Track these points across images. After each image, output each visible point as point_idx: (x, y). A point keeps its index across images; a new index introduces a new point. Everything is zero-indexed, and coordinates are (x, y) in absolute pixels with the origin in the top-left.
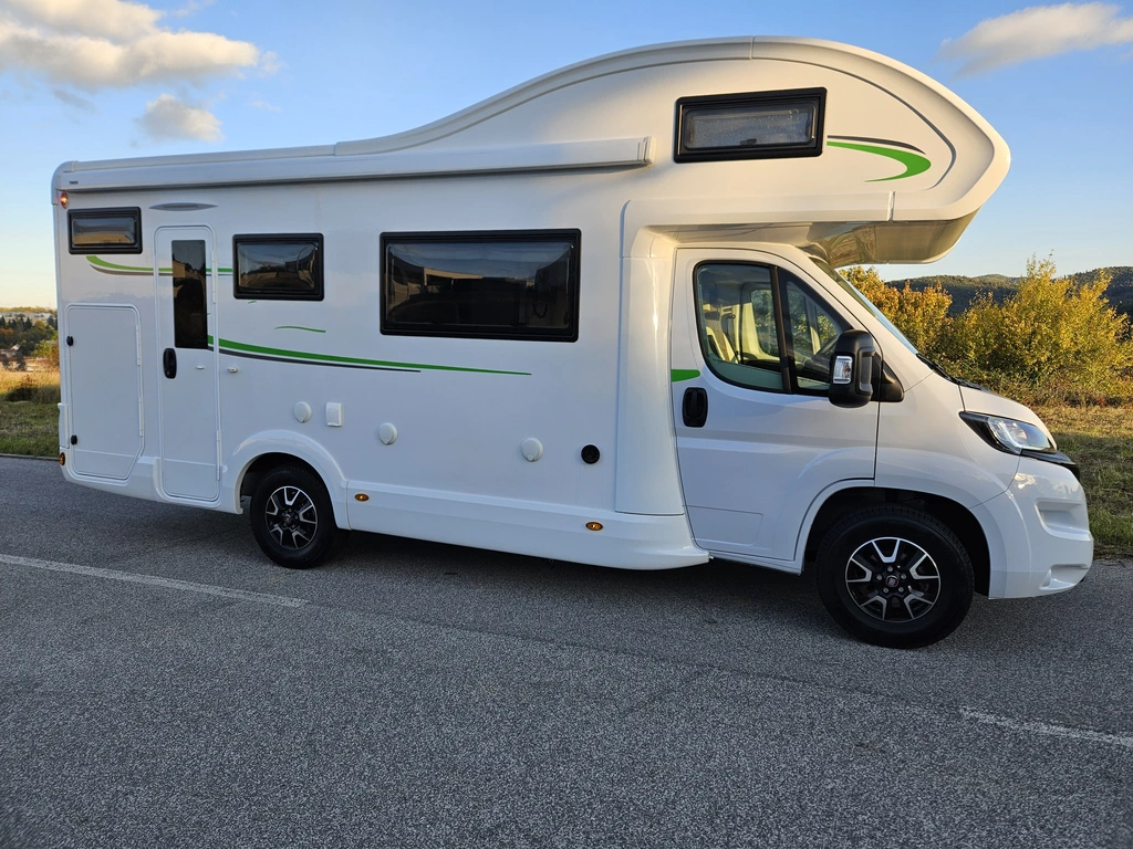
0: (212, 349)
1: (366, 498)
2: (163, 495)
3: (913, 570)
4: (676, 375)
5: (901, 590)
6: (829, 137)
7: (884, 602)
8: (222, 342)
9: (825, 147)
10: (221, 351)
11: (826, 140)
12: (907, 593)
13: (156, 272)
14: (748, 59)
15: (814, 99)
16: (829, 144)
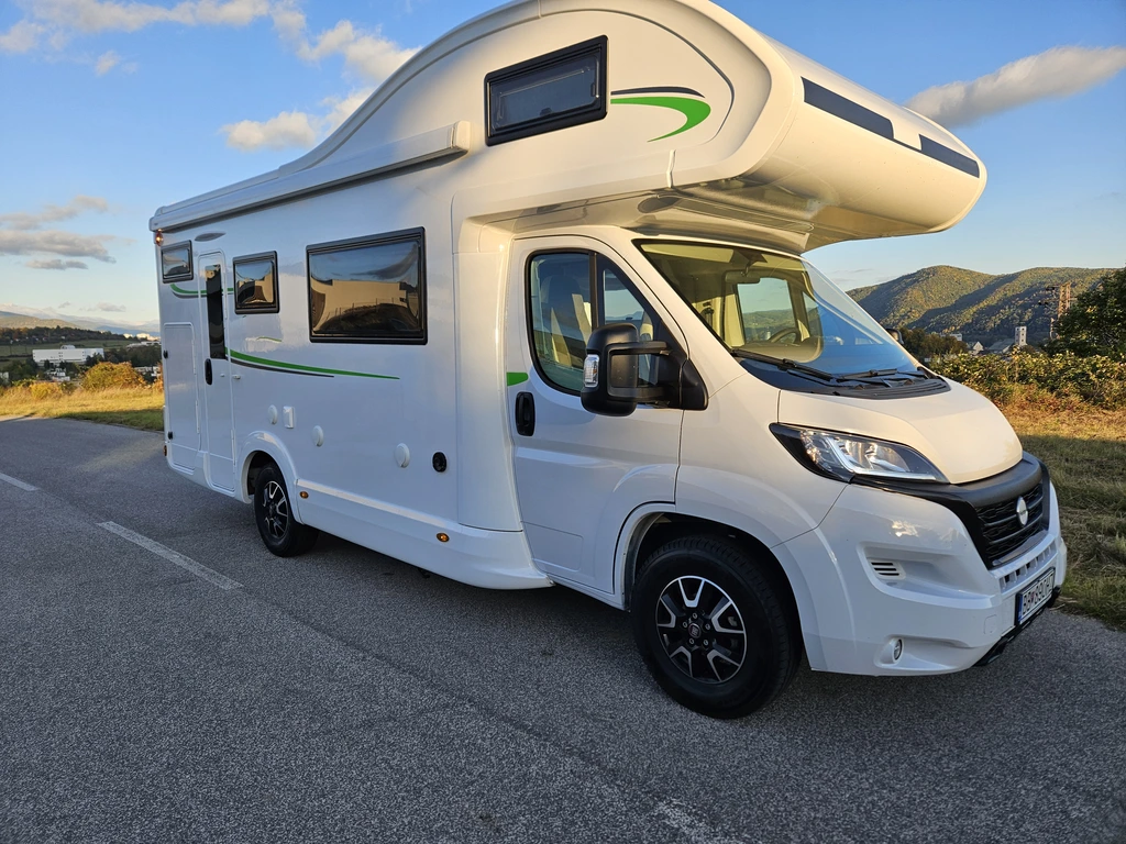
0: (225, 358)
1: (306, 496)
2: (211, 484)
3: (715, 619)
4: (513, 378)
5: (706, 643)
6: (613, 93)
7: (689, 655)
8: (233, 354)
9: (610, 107)
10: (232, 361)
11: (610, 97)
12: (710, 648)
13: (199, 294)
14: (537, 18)
15: (595, 50)
16: (613, 101)
